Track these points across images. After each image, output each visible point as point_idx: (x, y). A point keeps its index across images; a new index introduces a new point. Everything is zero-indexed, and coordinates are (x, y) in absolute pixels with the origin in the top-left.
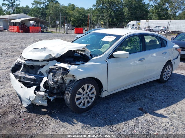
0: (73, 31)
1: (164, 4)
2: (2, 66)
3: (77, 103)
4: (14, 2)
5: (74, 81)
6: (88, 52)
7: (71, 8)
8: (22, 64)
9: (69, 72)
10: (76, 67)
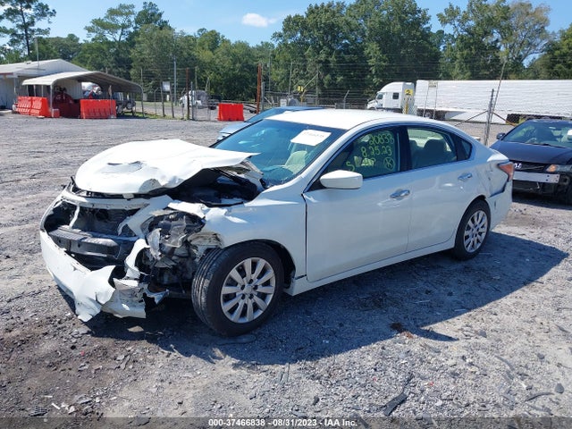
0: (215, 114)
1: (486, 34)
2: (9, 216)
3: (226, 307)
4: (33, 23)
5: (218, 248)
6: (255, 174)
7: (206, 44)
8: (75, 207)
9: (203, 224)
10: (222, 211)
